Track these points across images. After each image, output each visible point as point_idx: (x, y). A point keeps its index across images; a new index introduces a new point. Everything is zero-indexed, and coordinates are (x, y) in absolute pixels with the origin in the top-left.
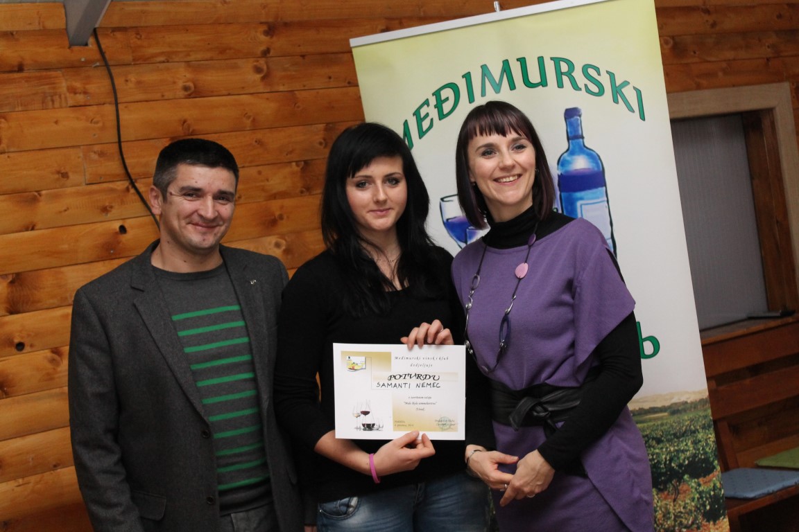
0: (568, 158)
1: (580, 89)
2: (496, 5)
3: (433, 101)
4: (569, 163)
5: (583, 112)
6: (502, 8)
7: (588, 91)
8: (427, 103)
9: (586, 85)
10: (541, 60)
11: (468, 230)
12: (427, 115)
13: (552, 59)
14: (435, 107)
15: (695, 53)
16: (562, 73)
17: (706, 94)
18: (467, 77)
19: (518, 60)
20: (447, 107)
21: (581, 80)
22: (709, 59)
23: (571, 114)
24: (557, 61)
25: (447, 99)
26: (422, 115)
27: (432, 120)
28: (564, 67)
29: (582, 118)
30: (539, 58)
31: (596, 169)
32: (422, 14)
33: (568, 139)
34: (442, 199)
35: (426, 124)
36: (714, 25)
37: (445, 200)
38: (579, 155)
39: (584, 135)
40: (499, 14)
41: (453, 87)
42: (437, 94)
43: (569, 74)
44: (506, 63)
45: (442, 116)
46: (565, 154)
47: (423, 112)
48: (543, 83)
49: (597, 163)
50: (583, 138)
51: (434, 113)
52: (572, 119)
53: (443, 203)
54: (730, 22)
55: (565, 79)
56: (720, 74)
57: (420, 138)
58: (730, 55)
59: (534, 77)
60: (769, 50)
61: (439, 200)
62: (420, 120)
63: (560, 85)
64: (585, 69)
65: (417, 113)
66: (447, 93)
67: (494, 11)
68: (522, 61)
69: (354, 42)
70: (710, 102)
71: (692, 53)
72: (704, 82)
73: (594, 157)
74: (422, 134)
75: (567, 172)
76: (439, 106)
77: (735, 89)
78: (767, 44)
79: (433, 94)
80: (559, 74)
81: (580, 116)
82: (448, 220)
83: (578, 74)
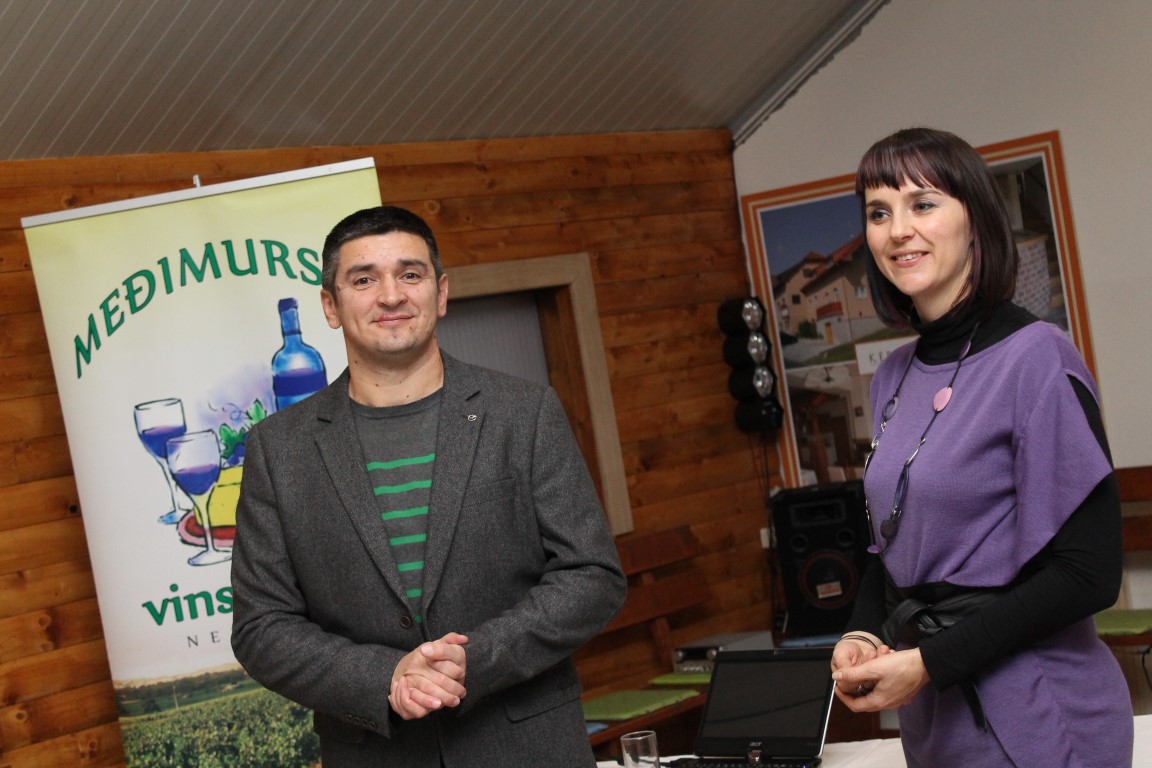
0: (284, 357)
1: (295, 277)
2: (196, 180)
3: (123, 291)
4: (284, 362)
5: (300, 304)
6: (204, 182)
7: (305, 279)
8: (116, 293)
9: (302, 273)
10: (249, 243)
11: (168, 443)
12: (117, 308)
13: (262, 242)
14: (127, 298)
15: (468, 219)
16: (274, 259)
17: (482, 269)
18: (164, 262)
19: (223, 243)
20: (140, 299)
21: (296, 267)
22: (488, 226)
23: (286, 306)
24: (268, 244)
25: (140, 289)
26: (111, 308)
27: (123, 313)
28: (277, 252)
29: (299, 310)
30: (247, 241)
31: (316, 369)
32: (118, 179)
33: (284, 334)
34: (137, 407)
35: (115, 319)
36: (492, 184)
37: (141, 407)
38: (296, 352)
39: (302, 330)
40: (200, 190)
41: (147, 274)
42: (128, 283)
43: (283, 259)
44: (209, 246)
45: (135, 309)
46: (281, 353)
47: (112, 305)
48: (253, 270)
49: (317, 362)
50: (300, 333)
51: (125, 306)
52: (288, 312)
53: (138, 412)
54: (512, 181)
55: (278, 265)
56: (501, 244)
57: (109, 334)
58: (513, 220)
59: (243, 263)
60: (563, 214)
61: (133, 408)
62: (108, 314)
63: (273, 272)
64: (301, 252)
65: (104, 306)
66: (140, 282)
67: (194, 186)
68: (228, 244)
69: (26, 222)
70: (488, 278)
71: (465, 220)
72: (480, 254)
73: (315, 356)
74: (111, 330)
75: (283, 372)
76: (131, 297)
77: (521, 261)
78: (560, 206)
79: (124, 284)
80: (271, 260)
81: (296, 308)
82: (144, 431)
83: (293, 260)
